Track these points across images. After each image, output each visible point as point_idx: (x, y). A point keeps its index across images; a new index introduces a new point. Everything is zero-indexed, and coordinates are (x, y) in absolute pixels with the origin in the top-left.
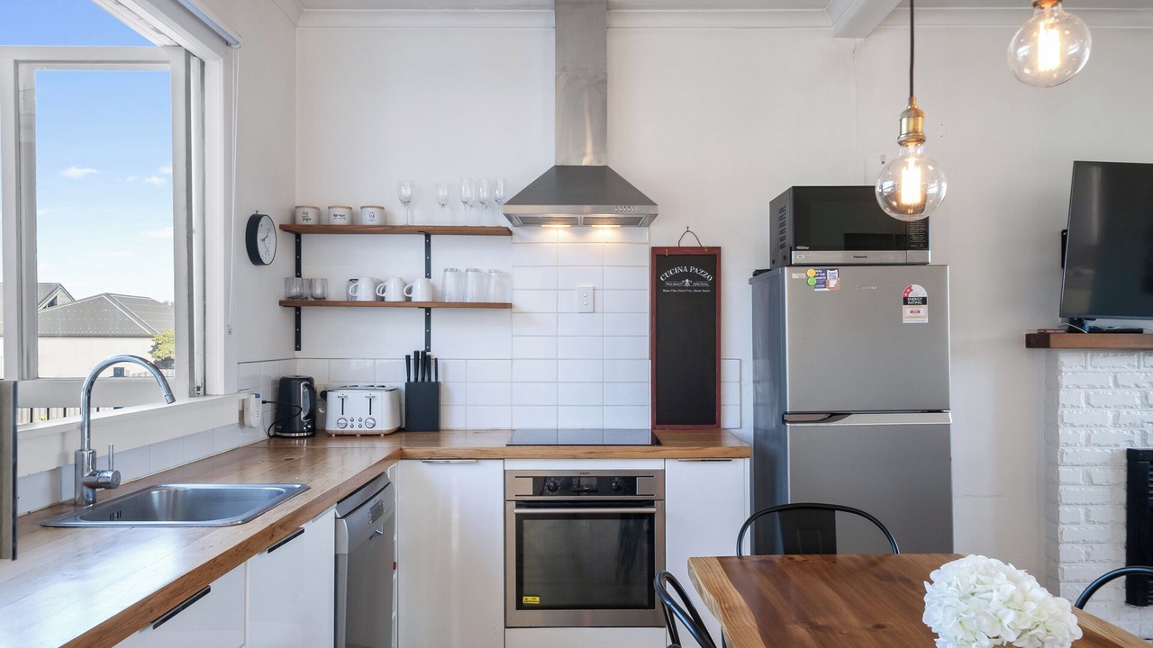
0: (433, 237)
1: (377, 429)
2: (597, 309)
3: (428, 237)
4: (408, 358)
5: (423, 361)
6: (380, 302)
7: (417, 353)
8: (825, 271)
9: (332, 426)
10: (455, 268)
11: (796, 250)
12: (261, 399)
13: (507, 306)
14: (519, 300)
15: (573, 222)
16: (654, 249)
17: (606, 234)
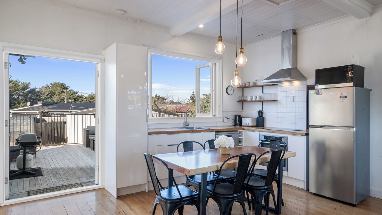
0: (264, 87)
1: (249, 125)
2: (295, 101)
3: (263, 87)
4: (258, 112)
5: (261, 113)
6: (252, 101)
7: (260, 111)
8: (319, 90)
9: (243, 124)
10: (267, 93)
11: (316, 85)
12: (227, 118)
13: (277, 101)
14: (279, 99)
15: (289, 81)
16: (307, 86)
17: (297, 83)
